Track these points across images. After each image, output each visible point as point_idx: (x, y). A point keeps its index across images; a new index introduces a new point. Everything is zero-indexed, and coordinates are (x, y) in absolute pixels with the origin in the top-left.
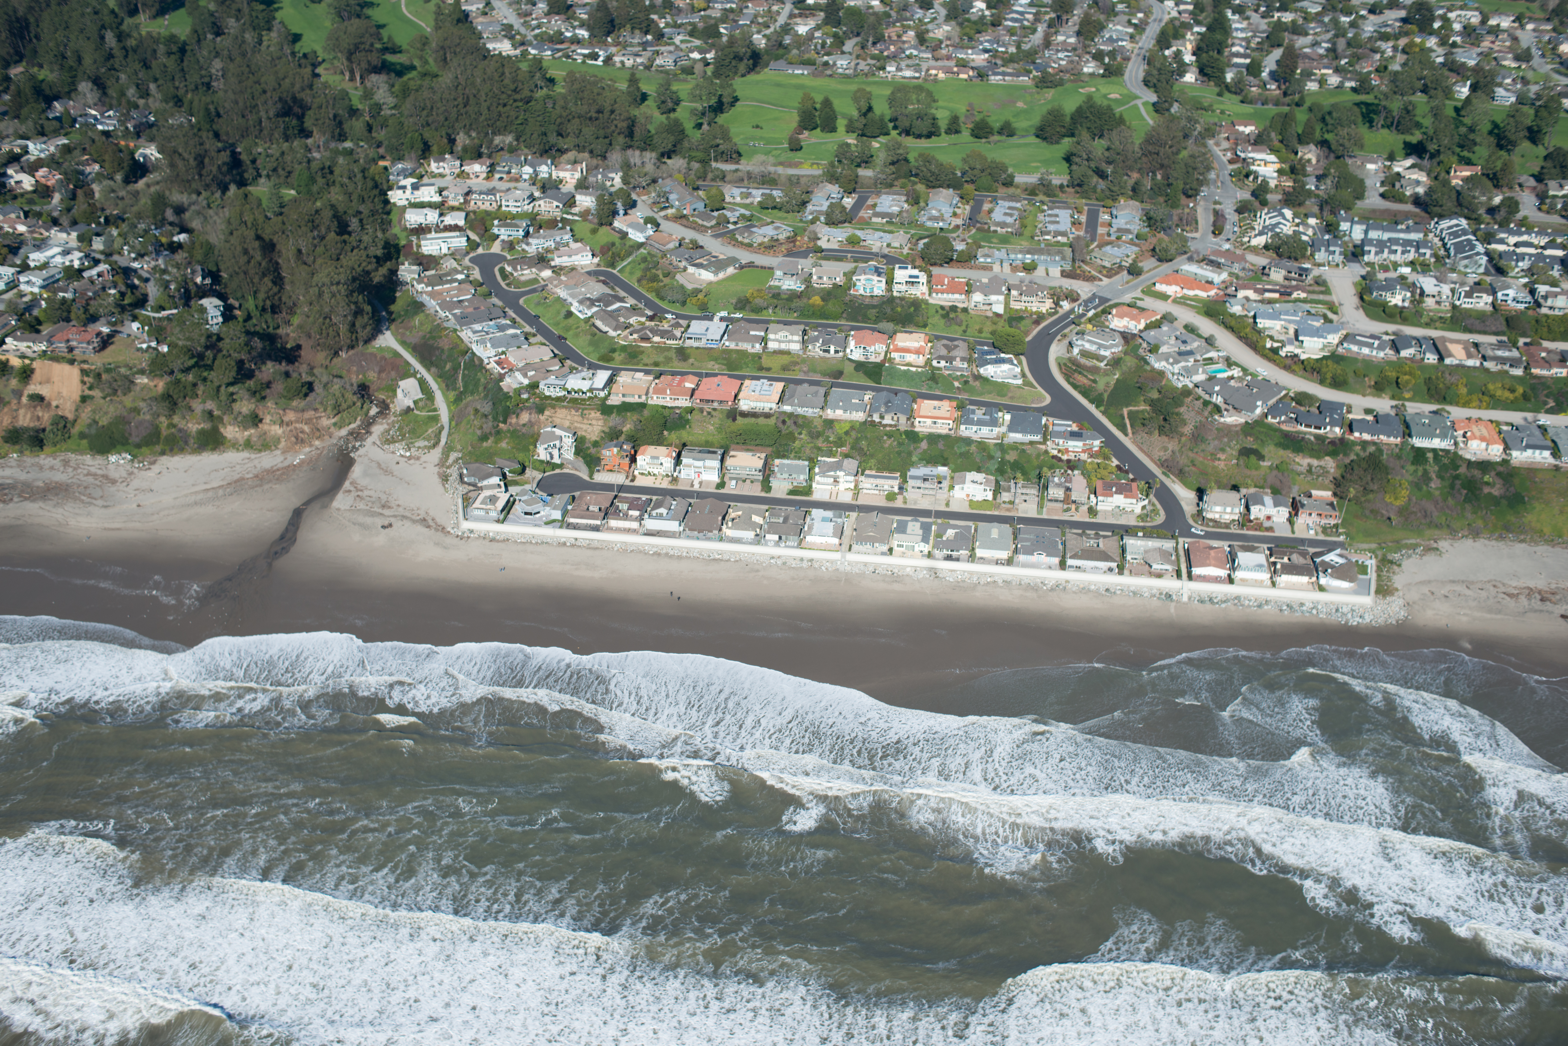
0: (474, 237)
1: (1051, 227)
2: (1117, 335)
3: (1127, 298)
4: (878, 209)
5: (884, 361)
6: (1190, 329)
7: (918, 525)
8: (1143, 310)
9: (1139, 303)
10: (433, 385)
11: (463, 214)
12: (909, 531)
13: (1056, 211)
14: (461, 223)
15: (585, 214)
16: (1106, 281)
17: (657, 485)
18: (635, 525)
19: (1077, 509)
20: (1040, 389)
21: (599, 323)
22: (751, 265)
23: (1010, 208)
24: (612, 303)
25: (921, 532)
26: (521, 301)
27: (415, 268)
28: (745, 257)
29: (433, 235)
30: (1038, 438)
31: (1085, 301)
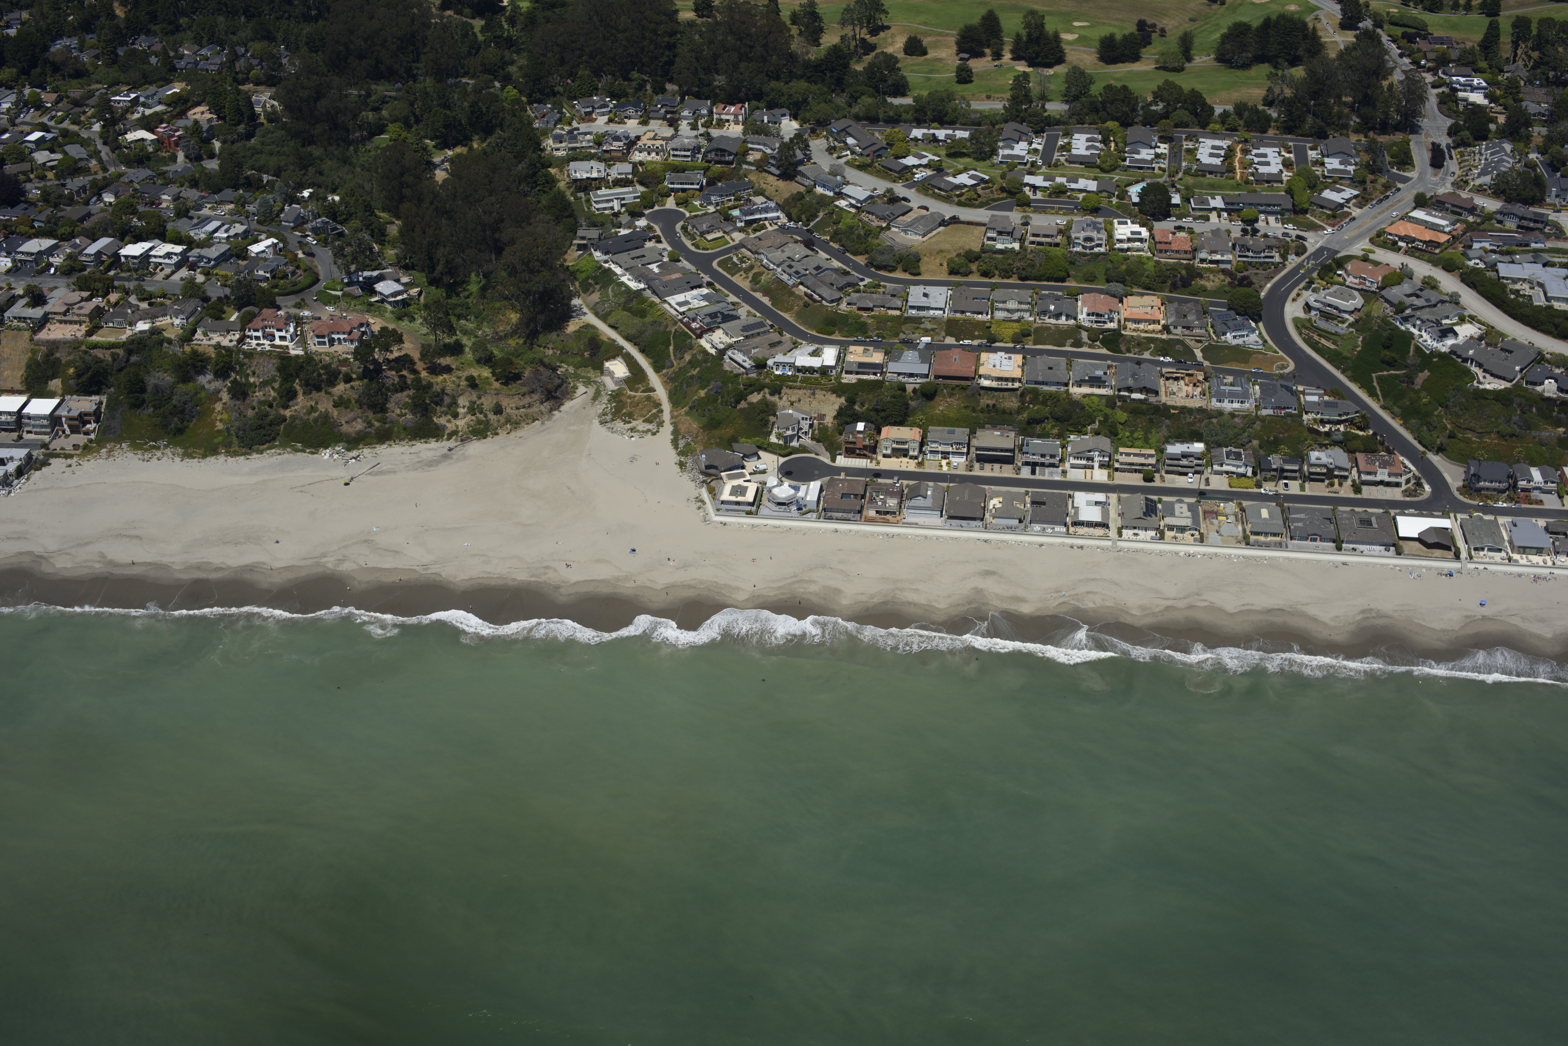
0: (646, 191)
1: (1262, 169)
2: (1356, 293)
3: (1356, 250)
4: (1074, 152)
5: (1119, 328)
6: (1430, 283)
7: (1185, 507)
8: (1377, 264)
10: (643, 361)
11: (629, 166)
12: (1177, 513)
13: (1262, 150)
14: (629, 176)
15: (762, 163)
17: (904, 468)
19: (1340, 485)
20: (1281, 353)
22: (954, 220)
23: (1214, 147)
25: (1189, 514)
26: (715, 264)
27: (593, 229)
28: (948, 211)
29: (604, 191)
30: (1292, 410)
31: (1314, 254)
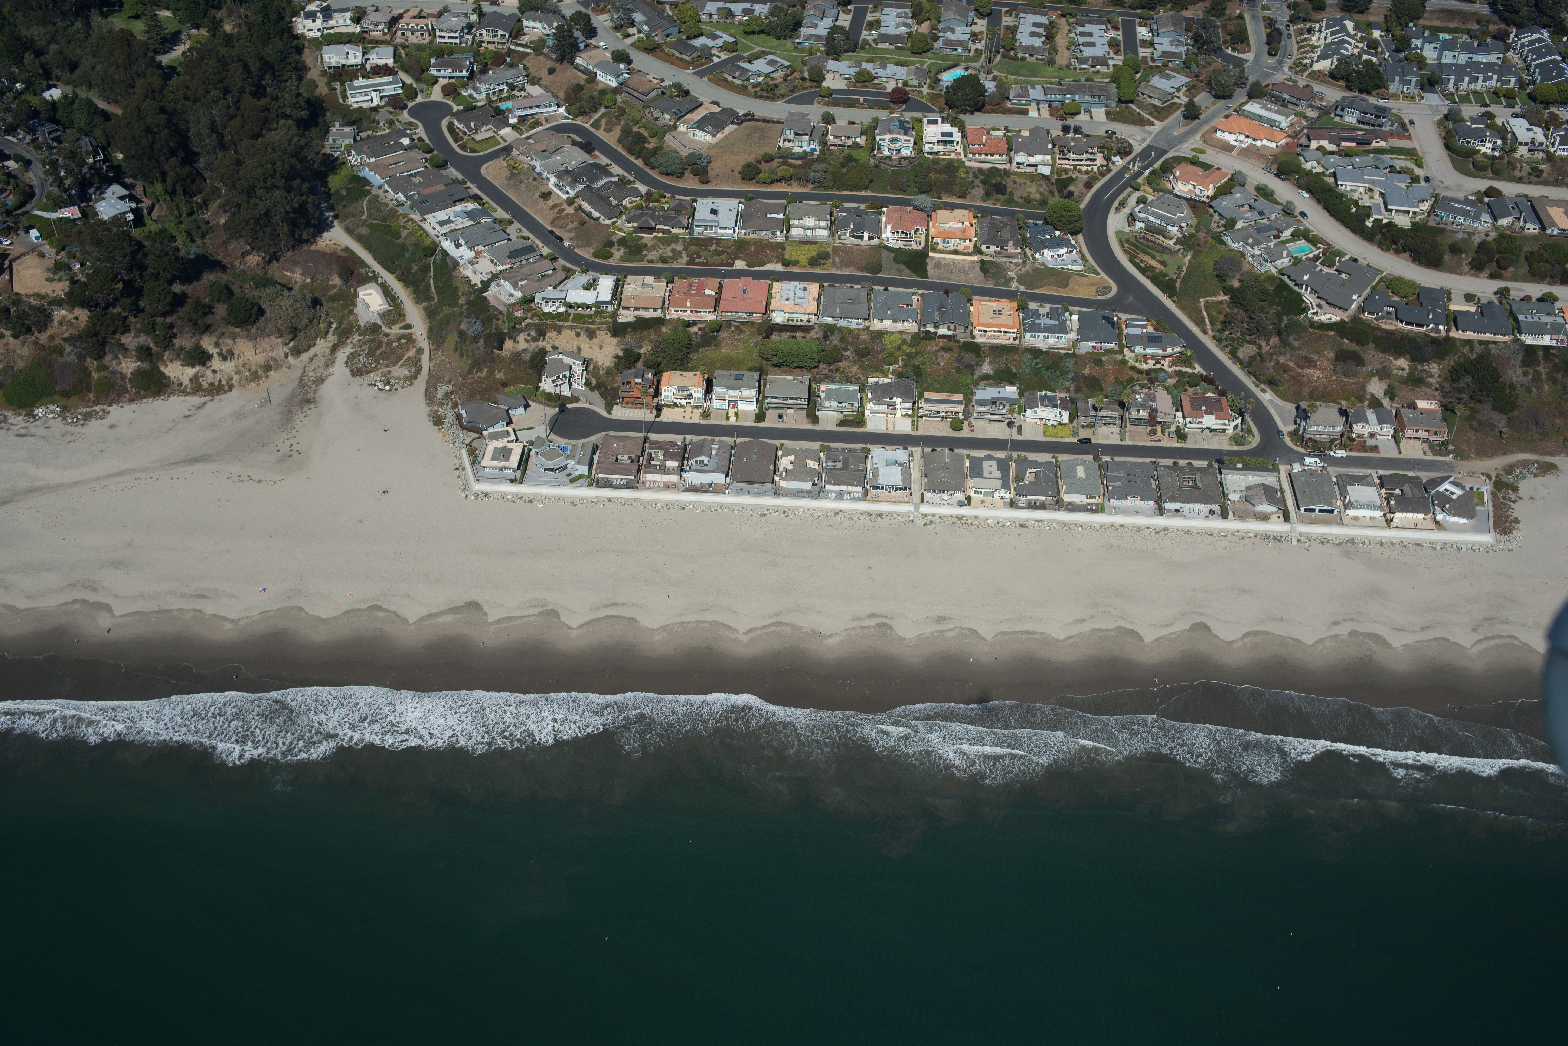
0: (409, 80)
1: (1088, 52)
2: (1184, 203)
3: (1185, 149)
4: (883, 30)
5: (926, 248)
6: (1264, 192)
7: (994, 464)
8: (1206, 167)
9: (1203, 158)
10: (400, 292)
11: (390, 50)
12: (986, 474)
13: (1088, 28)
14: (390, 62)
15: (538, 46)
16: (1158, 125)
17: (687, 420)
18: (674, 479)
19: (1163, 433)
20: (1103, 274)
21: (586, 206)
22: (749, 117)
23: (1035, 25)
24: (598, 179)
25: (998, 474)
26: (483, 171)
27: (347, 130)
28: (742, 105)
29: (360, 82)
30: (1112, 346)
31: (1139, 155)
